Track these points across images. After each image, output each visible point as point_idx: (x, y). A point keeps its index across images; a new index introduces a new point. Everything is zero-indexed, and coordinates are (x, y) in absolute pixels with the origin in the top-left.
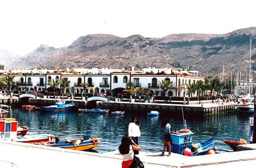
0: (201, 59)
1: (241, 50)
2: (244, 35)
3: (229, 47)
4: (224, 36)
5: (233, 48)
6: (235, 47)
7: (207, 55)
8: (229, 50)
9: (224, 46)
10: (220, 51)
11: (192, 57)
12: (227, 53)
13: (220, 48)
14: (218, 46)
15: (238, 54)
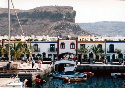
0: (12, 28)
1: (44, 22)
2: (45, 11)
3: (34, 20)
4: (29, 11)
5: (38, 21)
6: (39, 20)
7: (16, 25)
8: (35, 22)
9: (30, 19)
10: (27, 23)
11: (4, 27)
12: (34, 24)
13: (27, 21)
14: (25, 18)
15: (43, 25)
